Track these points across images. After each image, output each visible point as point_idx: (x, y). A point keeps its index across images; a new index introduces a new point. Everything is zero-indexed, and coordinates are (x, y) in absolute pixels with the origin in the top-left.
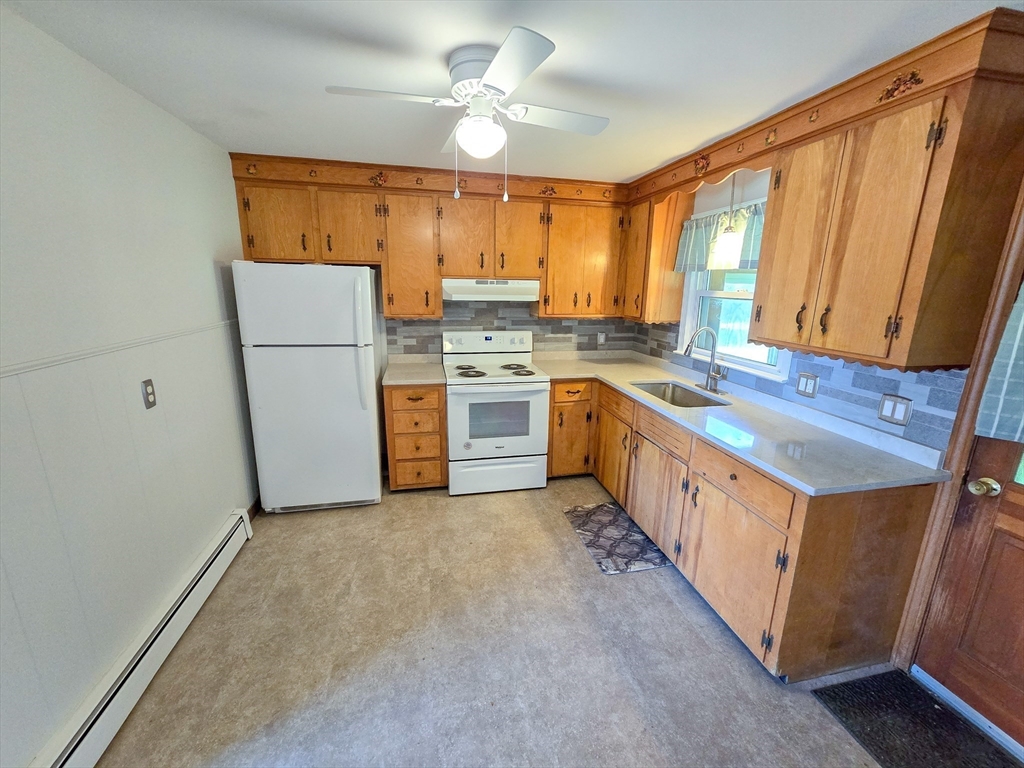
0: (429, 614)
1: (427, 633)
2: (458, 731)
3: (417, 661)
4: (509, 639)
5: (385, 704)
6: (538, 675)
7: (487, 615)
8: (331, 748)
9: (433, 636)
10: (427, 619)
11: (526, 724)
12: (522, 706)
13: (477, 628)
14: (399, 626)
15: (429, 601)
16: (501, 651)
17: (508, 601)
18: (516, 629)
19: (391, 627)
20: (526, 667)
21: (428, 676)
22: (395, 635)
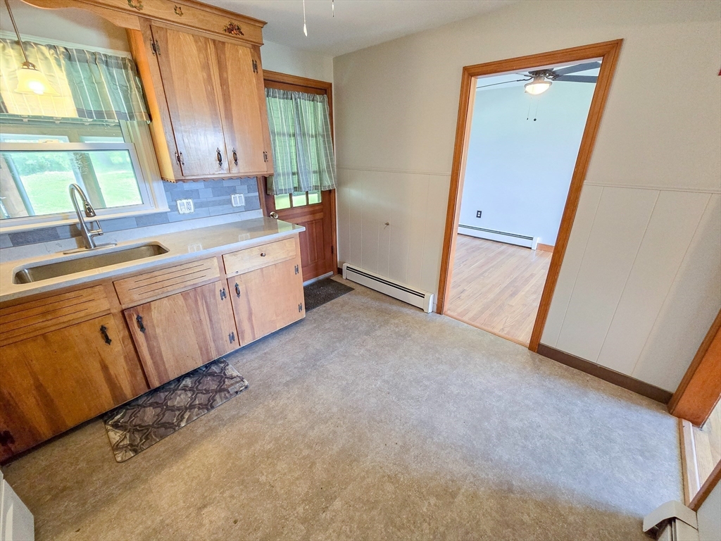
0: (363, 474)
1: (378, 459)
2: (412, 398)
3: (401, 447)
4: (345, 409)
5: (436, 440)
6: (357, 384)
7: (335, 432)
8: (474, 442)
9: (377, 453)
10: (367, 472)
11: (386, 377)
12: (379, 383)
13: (350, 431)
14: (389, 487)
15: (350, 487)
16: (357, 407)
17: (312, 428)
18: (335, 409)
19: (396, 491)
20: (357, 392)
21: (403, 431)
22: (398, 481)
